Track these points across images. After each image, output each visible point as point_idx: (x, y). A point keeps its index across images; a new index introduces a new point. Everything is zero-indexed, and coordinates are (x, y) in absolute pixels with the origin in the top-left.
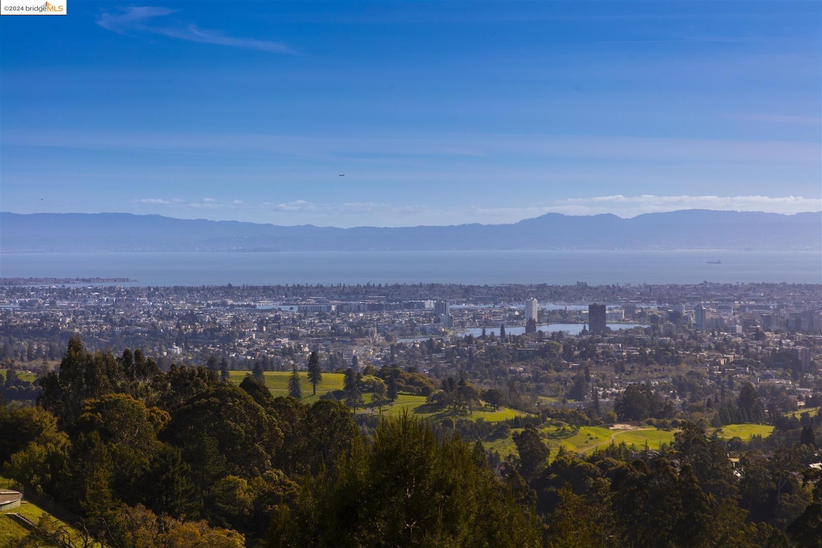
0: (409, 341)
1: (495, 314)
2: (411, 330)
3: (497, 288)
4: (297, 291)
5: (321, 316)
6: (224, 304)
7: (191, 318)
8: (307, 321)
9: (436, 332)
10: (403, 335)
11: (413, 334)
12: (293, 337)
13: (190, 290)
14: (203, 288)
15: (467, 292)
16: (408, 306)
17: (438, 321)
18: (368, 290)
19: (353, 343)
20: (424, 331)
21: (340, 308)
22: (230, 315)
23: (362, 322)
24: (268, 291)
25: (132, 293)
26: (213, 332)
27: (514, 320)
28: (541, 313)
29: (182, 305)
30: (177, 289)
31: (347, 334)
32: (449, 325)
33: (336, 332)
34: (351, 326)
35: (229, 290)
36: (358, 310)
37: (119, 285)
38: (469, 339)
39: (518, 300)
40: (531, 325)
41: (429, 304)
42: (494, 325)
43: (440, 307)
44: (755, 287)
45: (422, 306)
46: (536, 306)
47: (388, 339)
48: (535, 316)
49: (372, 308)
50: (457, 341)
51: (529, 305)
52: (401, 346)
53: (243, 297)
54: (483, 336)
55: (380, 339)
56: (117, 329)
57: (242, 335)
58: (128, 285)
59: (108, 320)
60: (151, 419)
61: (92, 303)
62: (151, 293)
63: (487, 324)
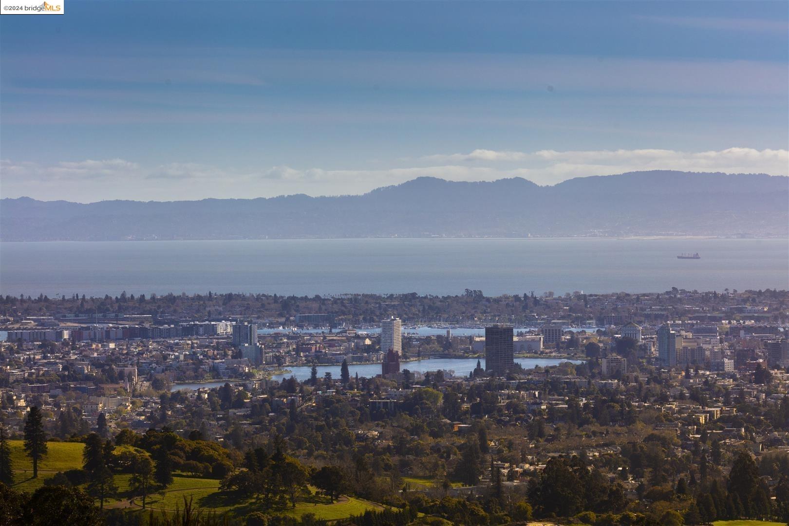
1: (331, 344)
2: (193, 370)
3: (336, 301)
4: (6, 306)
5: (46, 347)
8: (22, 357)
9: (235, 373)
10: (181, 379)
11: (197, 377)
15: (287, 308)
16: (189, 331)
17: (238, 355)
18: (122, 305)
19: (99, 393)
20: (215, 372)
21: (76, 335)
23: (113, 358)
27: (363, 354)
28: (407, 342)
31: (88, 378)
32: (257, 362)
33: (71, 374)
34: (95, 363)
36: (107, 337)
38: (290, 385)
39: (370, 321)
40: (391, 362)
41: (224, 328)
42: (331, 362)
43: (241, 333)
44: (754, 297)
45: (212, 330)
46: (400, 330)
47: (157, 384)
48: (398, 347)
49: (130, 334)
50: (270, 388)
51: (388, 329)
52: (178, 397)
54: (313, 380)
55: (144, 386)
63: (319, 359)
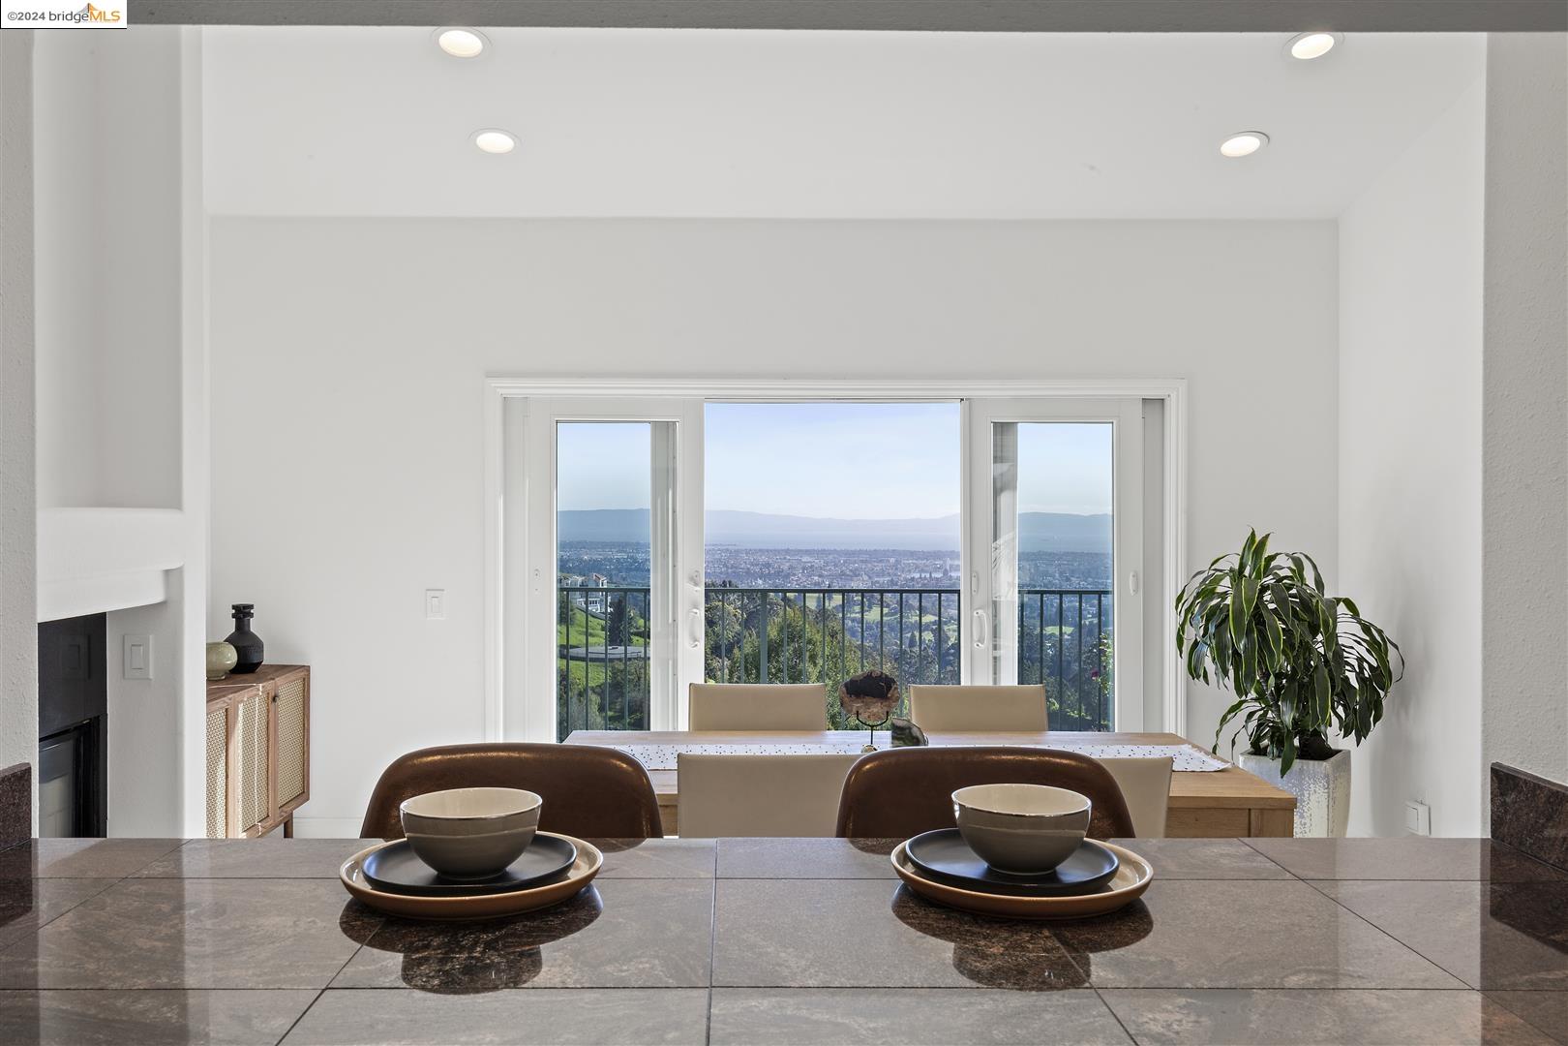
0: (881, 580)
1: (927, 566)
2: (882, 574)
3: (929, 552)
4: (823, 552)
5: (835, 565)
6: (785, 558)
7: (768, 565)
8: (828, 568)
9: (896, 575)
10: (878, 576)
12: (820, 576)
13: (767, 551)
14: (775, 550)
15: (912, 554)
16: (881, 561)
17: (896, 569)
18: (861, 552)
19: (852, 580)
20: (889, 574)
21: (845, 562)
22: (788, 564)
23: (856, 569)
24: (808, 552)
25: (737, 552)
26: (778, 573)
27: (937, 569)
28: (951, 566)
29: (763, 559)
30: (760, 550)
31: (848, 575)
33: (843, 573)
34: (851, 571)
35: (787, 551)
36: (855, 562)
37: (730, 547)
38: (913, 579)
40: (945, 572)
41: (892, 560)
42: (926, 572)
44: (1067, 554)
47: (870, 578)
48: (948, 568)
49: (862, 561)
50: (906, 580)
51: (945, 562)
52: (877, 582)
53: (793, 555)
54: (920, 578)
55: (866, 578)
56: (730, 571)
57: (794, 575)
58: (736, 548)
59: (725, 565)
60: (735, 615)
61: (717, 557)
62: (748, 552)
63: (922, 571)
